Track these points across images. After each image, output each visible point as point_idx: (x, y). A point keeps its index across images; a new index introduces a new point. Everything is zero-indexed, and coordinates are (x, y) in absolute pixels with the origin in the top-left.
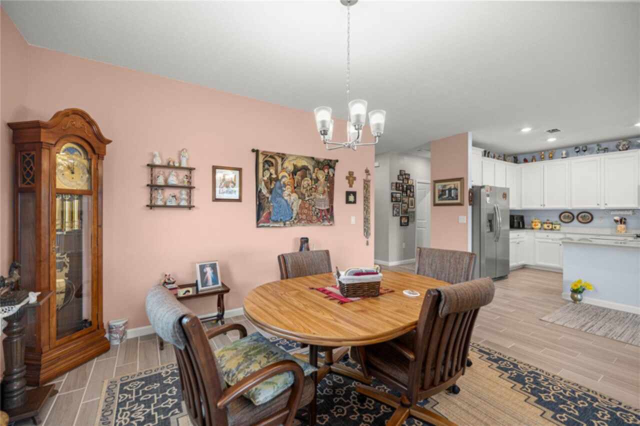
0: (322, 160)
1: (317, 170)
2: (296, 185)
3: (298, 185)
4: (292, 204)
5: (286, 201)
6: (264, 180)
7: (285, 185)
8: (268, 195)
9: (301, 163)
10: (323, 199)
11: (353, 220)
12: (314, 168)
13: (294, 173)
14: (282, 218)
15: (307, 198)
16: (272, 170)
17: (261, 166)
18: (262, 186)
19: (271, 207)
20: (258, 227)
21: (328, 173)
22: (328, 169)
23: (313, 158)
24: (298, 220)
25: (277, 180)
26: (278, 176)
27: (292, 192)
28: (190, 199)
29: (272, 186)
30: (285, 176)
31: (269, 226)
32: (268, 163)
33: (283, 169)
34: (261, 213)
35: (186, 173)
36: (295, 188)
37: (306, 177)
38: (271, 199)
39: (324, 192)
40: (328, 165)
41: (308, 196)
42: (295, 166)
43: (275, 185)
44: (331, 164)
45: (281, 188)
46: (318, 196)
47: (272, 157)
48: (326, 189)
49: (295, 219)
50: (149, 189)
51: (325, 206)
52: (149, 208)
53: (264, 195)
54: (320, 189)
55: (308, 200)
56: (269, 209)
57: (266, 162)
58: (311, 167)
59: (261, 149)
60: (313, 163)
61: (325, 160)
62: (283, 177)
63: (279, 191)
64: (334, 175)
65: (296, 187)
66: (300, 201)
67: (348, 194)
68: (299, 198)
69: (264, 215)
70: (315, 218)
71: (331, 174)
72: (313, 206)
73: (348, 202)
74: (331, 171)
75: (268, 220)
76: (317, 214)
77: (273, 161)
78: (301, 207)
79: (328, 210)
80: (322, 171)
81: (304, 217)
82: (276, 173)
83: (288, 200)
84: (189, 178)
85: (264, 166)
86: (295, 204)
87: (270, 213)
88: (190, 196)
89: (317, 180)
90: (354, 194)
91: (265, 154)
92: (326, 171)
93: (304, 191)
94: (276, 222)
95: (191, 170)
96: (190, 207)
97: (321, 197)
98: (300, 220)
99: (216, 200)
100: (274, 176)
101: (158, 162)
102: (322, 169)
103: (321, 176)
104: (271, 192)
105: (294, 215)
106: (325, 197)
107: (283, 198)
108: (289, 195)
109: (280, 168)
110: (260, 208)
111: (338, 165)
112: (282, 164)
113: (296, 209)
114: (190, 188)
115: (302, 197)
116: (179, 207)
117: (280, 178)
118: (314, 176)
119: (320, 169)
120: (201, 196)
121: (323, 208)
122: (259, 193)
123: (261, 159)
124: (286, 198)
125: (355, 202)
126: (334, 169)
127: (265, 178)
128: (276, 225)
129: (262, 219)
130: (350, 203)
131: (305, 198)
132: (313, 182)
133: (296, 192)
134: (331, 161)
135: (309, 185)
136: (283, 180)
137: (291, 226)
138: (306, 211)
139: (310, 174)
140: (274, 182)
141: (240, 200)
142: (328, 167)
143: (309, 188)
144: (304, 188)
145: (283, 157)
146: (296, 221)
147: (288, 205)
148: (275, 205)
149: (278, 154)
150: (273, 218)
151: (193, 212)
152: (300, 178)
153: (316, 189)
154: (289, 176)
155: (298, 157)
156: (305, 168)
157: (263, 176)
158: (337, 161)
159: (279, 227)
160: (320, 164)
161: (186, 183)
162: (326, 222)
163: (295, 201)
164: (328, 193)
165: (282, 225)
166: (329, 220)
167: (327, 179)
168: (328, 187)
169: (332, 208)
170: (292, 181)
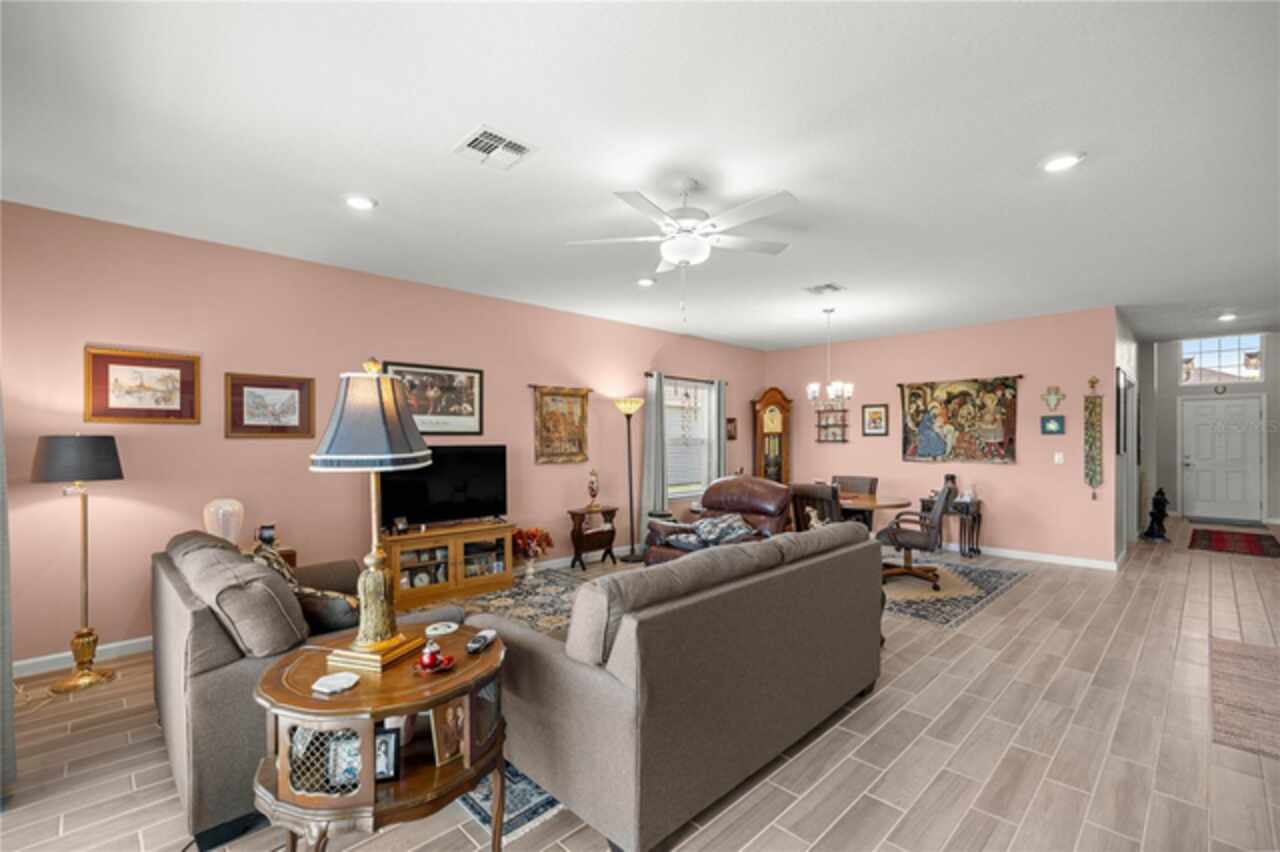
0: (990, 381)
1: (984, 395)
2: (950, 415)
3: (953, 415)
4: (946, 436)
5: (937, 434)
6: (911, 413)
7: (935, 416)
8: (914, 428)
9: (957, 389)
11: (1058, 458)
12: (978, 392)
13: (948, 401)
14: (931, 451)
15: (967, 429)
16: (920, 402)
17: (907, 400)
18: (909, 419)
19: (917, 440)
20: (904, 460)
21: (1003, 395)
22: (1003, 390)
23: (975, 381)
24: (955, 454)
25: (926, 411)
27: (945, 423)
28: (843, 434)
29: (920, 418)
30: (936, 407)
32: (915, 396)
33: (933, 399)
34: (907, 446)
35: (840, 414)
36: (949, 418)
37: (966, 404)
38: (919, 432)
39: (995, 420)
40: (1003, 384)
41: (969, 427)
42: (949, 394)
43: (923, 417)
44: (1009, 382)
45: (930, 420)
46: (984, 426)
47: (919, 388)
48: (998, 416)
49: (951, 453)
50: (817, 429)
51: (995, 438)
52: (817, 443)
53: (911, 429)
54: (988, 417)
55: (969, 432)
56: (915, 442)
57: (913, 395)
58: (973, 393)
59: (906, 381)
60: (976, 386)
61: (996, 379)
62: (933, 407)
63: (928, 424)
64: (1014, 397)
65: (951, 418)
66: (957, 433)
67: (1045, 420)
68: (956, 429)
69: (911, 448)
70: (979, 453)
71: (1009, 396)
72: (977, 438)
73: (1045, 431)
74: (1008, 393)
75: (914, 453)
76: (984, 448)
77: (920, 392)
78: (959, 440)
79: (1001, 444)
80: (992, 395)
81: (962, 451)
82: (925, 403)
83: (941, 434)
84: (843, 419)
85: (910, 399)
86: (949, 436)
87: (916, 447)
88: (844, 432)
89: (983, 406)
90: (1060, 420)
91: (910, 387)
92: (999, 393)
93: (963, 422)
95: (844, 411)
96: (844, 441)
97: (990, 427)
98: (957, 456)
99: (865, 435)
100: (922, 408)
101: (822, 408)
102: (993, 392)
103: (991, 401)
104: (917, 424)
105: (949, 449)
106: (998, 427)
107: (933, 430)
108: (941, 427)
109: (929, 398)
110: (906, 442)
111: (1022, 386)
112: (932, 394)
113: (951, 441)
114: (844, 426)
115: (959, 428)
116: (835, 441)
117: (929, 408)
118: (978, 402)
119: (989, 392)
120: (853, 432)
121: (992, 441)
123: (907, 392)
124: (937, 430)
125: (1061, 431)
126: (1015, 389)
127: (912, 411)
129: (909, 452)
130: (1051, 432)
131: (964, 429)
132: (977, 409)
133: (952, 424)
134: (1007, 379)
135: (969, 414)
136: (934, 411)
138: (965, 445)
139: (972, 400)
140: (921, 415)
141: (886, 434)
142: (1003, 387)
143: (969, 417)
144: (963, 417)
145: (932, 386)
147: (939, 438)
148: (923, 438)
149: (926, 384)
150: (920, 451)
151: (846, 445)
152: (957, 406)
153: (982, 417)
154: (941, 405)
155: (952, 383)
156: (964, 395)
157: (910, 409)
158: (1021, 377)
159: (927, 461)
160: (987, 386)
161: (840, 423)
162: (998, 460)
163: (950, 434)
164: (1003, 421)
165: (930, 459)
166: (1002, 457)
167: (1001, 402)
168: (1003, 414)
169: (1012, 441)
170: (945, 411)
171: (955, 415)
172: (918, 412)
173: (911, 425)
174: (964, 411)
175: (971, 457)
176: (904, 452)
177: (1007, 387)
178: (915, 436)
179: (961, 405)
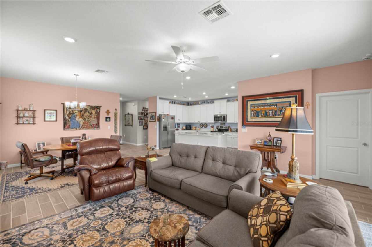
0: (93, 106)
1: (92, 110)
2: (81, 115)
4: (80, 122)
5: (77, 121)
6: (67, 114)
7: (76, 115)
8: (68, 119)
10: (94, 120)
11: (109, 127)
12: (90, 109)
13: (81, 111)
14: (75, 127)
15: (87, 120)
17: (65, 109)
18: (66, 116)
19: (70, 123)
20: (64, 130)
21: (97, 110)
22: (97, 109)
23: (90, 106)
24: (83, 127)
25: (73, 113)
26: (73, 112)
27: (80, 118)
29: (71, 116)
30: (77, 112)
31: (69, 130)
34: (66, 125)
36: (81, 116)
37: (86, 112)
38: (70, 120)
41: (87, 119)
43: (72, 116)
44: (99, 107)
45: (74, 116)
46: (92, 119)
48: (96, 116)
49: (81, 127)
50: (16, 118)
52: (16, 124)
53: (67, 119)
54: (93, 116)
55: (87, 121)
56: (69, 124)
58: (89, 109)
60: (90, 107)
61: (95, 106)
62: (75, 113)
63: (74, 118)
64: (99, 111)
65: (82, 116)
66: (84, 121)
67: (107, 118)
68: (83, 120)
69: (67, 126)
70: (90, 127)
71: (98, 111)
72: (90, 123)
73: (106, 121)
74: (98, 110)
75: (69, 127)
76: (92, 125)
78: (84, 123)
79: (96, 124)
80: (94, 110)
81: (85, 126)
83: (78, 121)
84: (34, 114)
86: (81, 122)
87: (69, 125)
88: (34, 120)
89: (91, 113)
90: (110, 118)
92: (96, 110)
93: (85, 117)
94: (72, 128)
95: (34, 111)
96: (34, 124)
97: (93, 119)
98: (83, 128)
99: (45, 121)
100: (71, 112)
101: (20, 109)
102: (94, 109)
103: (94, 112)
104: (70, 118)
105: (81, 126)
106: (96, 119)
107: (75, 120)
108: (78, 119)
110: (65, 124)
111: (101, 108)
113: (81, 124)
114: (34, 117)
115: (84, 119)
116: (29, 124)
117: (74, 113)
118: (90, 112)
119: (93, 109)
120: (39, 119)
121: (94, 123)
122: (65, 119)
124: (77, 120)
125: (110, 121)
128: (72, 129)
129: (66, 127)
130: (108, 121)
131: (86, 120)
132: (90, 114)
133: (82, 118)
134: (98, 106)
135: (87, 115)
136: (76, 114)
137: (79, 130)
138: (86, 124)
139: (88, 111)
140: (71, 115)
141: (56, 121)
143: (87, 116)
146: (81, 128)
147: (78, 122)
148: (72, 123)
150: (71, 127)
152: (83, 113)
153: (91, 117)
154: (78, 112)
156: (86, 109)
157: (67, 112)
158: (101, 106)
159: (74, 130)
160: (93, 108)
161: (32, 116)
162: (96, 128)
163: (81, 121)
164: (97, 118)
165: (75, 129)
166: (97, 128)
167: (97, 113)
168: (97, 116)
169: (99, 123)
170: (80, 114)
171: (83, 115)
172: (70, 113)
173: (67, 118)
174: (86, 114)
175: (88, 128)
176: (64, 127)
177: (98, 108)
178: (69, 121)
179: (85, 113)
